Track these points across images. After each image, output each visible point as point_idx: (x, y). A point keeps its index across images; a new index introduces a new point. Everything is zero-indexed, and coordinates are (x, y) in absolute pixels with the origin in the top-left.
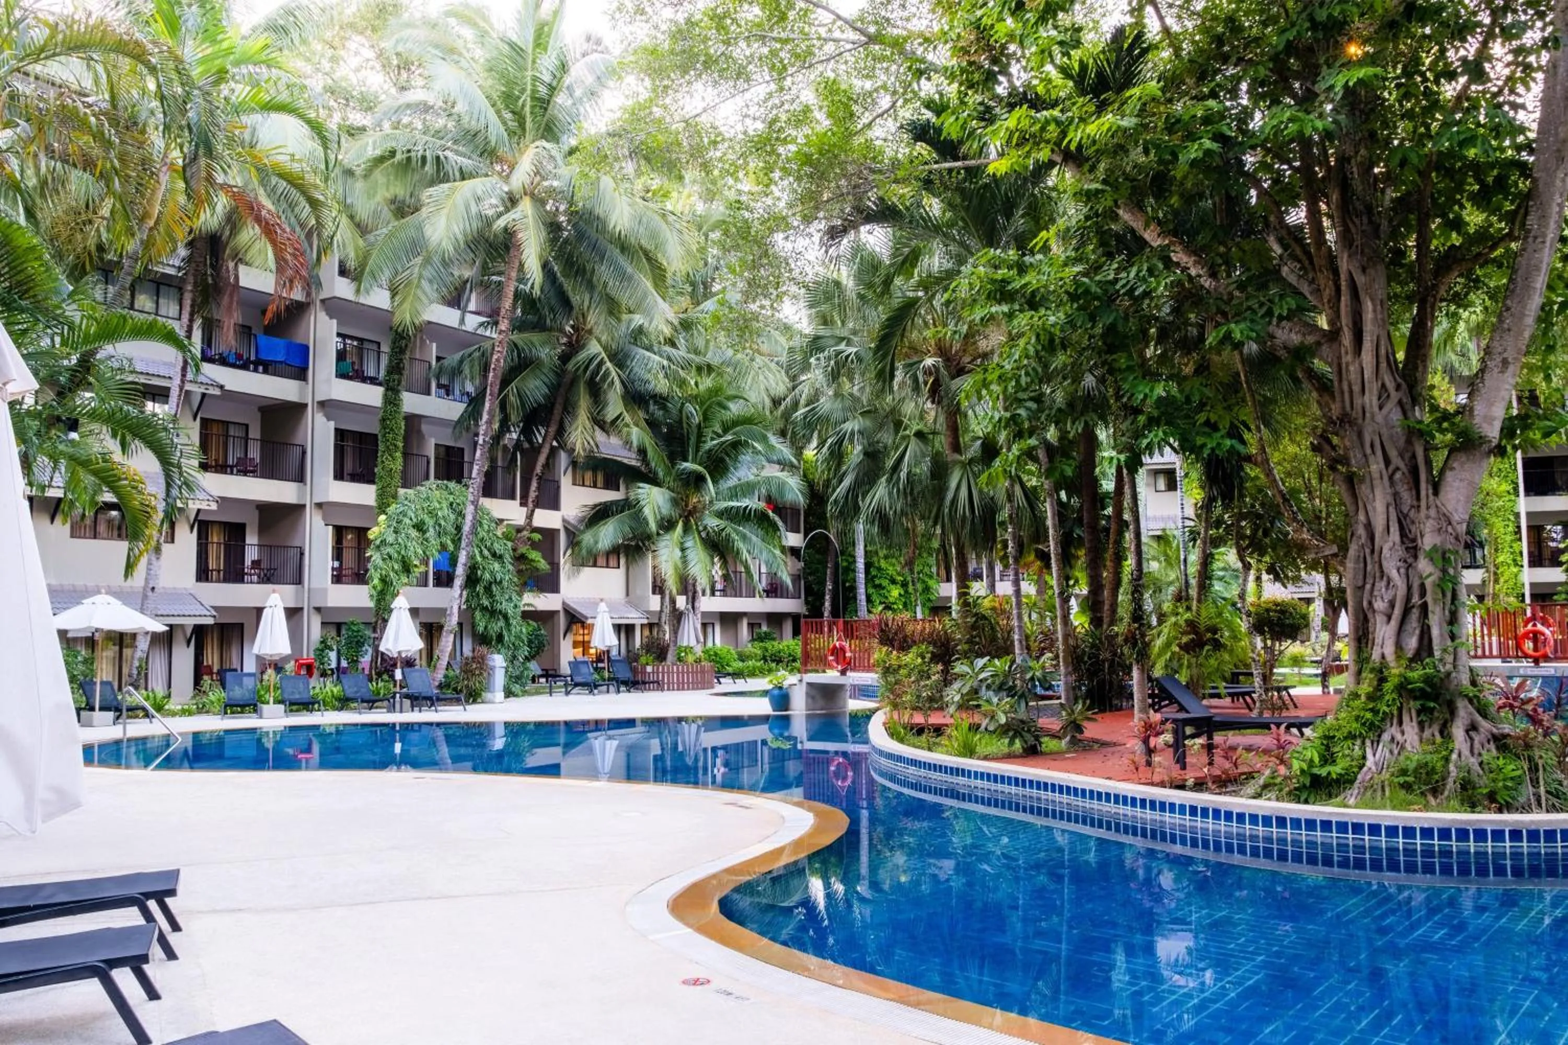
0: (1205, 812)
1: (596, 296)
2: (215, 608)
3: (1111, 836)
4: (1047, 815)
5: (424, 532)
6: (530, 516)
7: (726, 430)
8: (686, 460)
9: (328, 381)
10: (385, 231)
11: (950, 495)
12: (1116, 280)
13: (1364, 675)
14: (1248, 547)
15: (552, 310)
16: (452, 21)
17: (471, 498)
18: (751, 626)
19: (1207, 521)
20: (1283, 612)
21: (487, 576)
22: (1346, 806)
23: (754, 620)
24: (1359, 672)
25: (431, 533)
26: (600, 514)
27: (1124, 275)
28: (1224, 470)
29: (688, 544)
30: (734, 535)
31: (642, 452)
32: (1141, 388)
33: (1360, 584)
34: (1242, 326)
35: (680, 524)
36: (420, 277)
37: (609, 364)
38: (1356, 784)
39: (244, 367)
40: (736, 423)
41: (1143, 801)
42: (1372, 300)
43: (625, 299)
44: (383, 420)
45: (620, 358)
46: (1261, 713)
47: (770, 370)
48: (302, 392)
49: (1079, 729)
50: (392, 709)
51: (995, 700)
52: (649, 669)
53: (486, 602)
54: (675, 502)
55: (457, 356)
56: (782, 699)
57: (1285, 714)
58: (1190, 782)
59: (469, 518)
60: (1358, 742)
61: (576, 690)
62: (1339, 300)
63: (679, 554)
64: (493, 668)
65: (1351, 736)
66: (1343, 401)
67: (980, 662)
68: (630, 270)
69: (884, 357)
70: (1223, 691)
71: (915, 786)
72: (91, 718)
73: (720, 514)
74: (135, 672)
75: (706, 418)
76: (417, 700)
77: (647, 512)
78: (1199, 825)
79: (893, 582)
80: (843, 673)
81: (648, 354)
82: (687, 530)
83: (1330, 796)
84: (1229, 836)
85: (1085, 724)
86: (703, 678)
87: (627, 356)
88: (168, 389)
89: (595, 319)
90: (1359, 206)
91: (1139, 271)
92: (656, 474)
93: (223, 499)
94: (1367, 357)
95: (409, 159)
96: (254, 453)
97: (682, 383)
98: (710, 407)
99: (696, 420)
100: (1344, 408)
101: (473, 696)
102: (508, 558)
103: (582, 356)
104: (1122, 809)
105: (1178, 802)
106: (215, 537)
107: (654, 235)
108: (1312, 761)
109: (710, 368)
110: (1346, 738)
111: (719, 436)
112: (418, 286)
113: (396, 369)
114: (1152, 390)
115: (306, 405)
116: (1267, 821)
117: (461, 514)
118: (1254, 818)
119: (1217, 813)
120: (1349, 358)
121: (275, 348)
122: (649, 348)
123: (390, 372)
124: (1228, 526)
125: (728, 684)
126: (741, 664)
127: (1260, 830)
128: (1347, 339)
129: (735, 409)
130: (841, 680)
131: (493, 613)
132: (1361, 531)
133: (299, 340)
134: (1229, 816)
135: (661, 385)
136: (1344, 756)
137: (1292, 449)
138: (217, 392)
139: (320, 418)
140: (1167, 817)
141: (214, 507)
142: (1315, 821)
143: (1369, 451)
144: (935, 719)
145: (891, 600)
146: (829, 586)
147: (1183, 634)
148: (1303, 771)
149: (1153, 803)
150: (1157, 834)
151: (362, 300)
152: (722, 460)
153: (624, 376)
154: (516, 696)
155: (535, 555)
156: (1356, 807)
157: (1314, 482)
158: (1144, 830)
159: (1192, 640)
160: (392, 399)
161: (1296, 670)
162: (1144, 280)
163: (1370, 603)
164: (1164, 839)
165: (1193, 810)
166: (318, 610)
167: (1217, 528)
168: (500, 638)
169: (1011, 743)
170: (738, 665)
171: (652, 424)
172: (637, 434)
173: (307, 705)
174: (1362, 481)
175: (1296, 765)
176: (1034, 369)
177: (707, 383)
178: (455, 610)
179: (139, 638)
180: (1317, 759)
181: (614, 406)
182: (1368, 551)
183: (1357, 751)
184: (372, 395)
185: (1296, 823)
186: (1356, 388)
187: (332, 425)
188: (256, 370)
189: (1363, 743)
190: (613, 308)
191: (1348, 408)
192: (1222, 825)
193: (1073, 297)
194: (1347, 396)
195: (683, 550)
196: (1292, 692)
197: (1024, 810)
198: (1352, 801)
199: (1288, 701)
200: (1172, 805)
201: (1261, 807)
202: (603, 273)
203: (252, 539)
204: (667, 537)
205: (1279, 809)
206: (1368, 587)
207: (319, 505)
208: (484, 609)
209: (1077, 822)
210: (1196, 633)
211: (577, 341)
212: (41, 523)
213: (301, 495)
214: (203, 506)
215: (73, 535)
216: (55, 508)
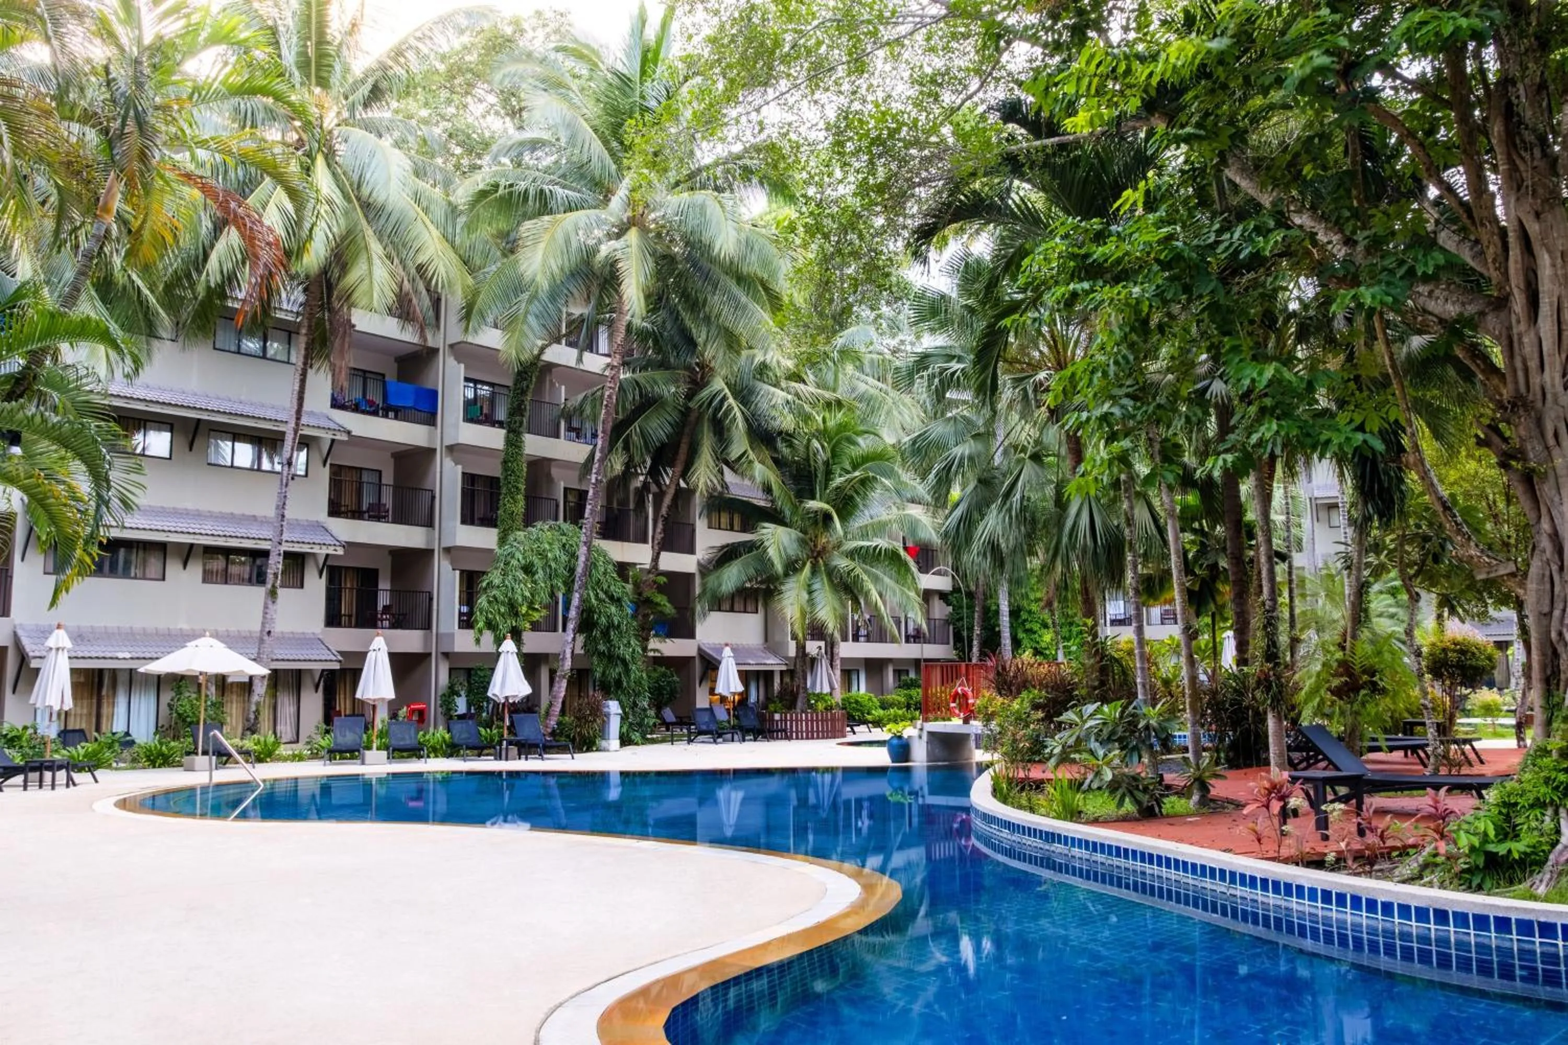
0: (1341, 899)
1: (713, 328)
2: (341, 653)
3: (1227, 922)
4: (1152, 894)
5: (534, 574)
6: (656, 559)
7: (855, 467)
8: (813, 498)
9: (457, 426)
10: (494, 268)
11: (1069, 523)
12: (1217, 243)
13: (1555, 725)
14: (1416, 575)
15: (675, 347)
16: (560, 56)
17: (583, 538)
18: (898, 673)
19: (1360, 543)
20: (1463, 652)
21: (603, 620)
22: (1534, 898)
23: (901, 667)
24: (1549, 722)
25: (540, 575)
26: (728, 555)
27: (1227, 236)
28: (1380, 482)
29: (816, 586)
30: (865, 577)
31: (768, 489)
32: (1248, 372)
33: (1546, 609)
34: (1376, 289)
35: (808, 565)
36: (527, 312)
37: (731, 400)
38: (1548, 866)
39: (375, 413)
40: (866, 459)
41: (1265, 881)
42: (1549, 251)
43: (741, 329)
44: (505, 462)
45: (744, 395)
46: (1437, 770)
47: (904, 405)
48: (431, 437)
49: (1204, 788)
50: (499, 757)
51: (1101, 753)
52: (777, 717)
53: (602, 647)
54: (802, 542)
55: (580, 397)
56: (901, 750)
57: (1465, 770)
58: (1331, 857)
59: (582, 559)
60: (1550, 812)
61: (701, 738)
62: (1507, 259)
63: (806, 596)
64: (608, 715)
65: (1539, 804)
66: (1516, 382)
67: (1090, 708)
68: (744, 299)
69: (984, 369)
70: (1383, 744)
71: (1010, 853)
72: (193, 762)
73: (852, 554)
74: (252, 716)
75: (834, 454)
76: (526, 748)
77: (772, 552)
78: (1334, 915)
79: (1045, 626)
80: (966, 721)
81: (773, 389)
82: (814, 571)
83: (1511, 882)
84: (1372, 931)
85: (1212, 781)
86: (833, 726)
87: (751, 391)
88: (283, 433)
89: (713, 352)
90: (1529, 137)
91: (1244, 230)
92: (781, 512)
93: (350, 544)
94: (1546, 325)
95: (511, 194)
96: (387, 499)
97: (807, 418)
98: (838, 443)
99: (822, 456)
100: (1517, 390)
101: (587, 744)
102: (626, 601)
103: (705, 393)
104: (1240, 891)
105: (1307, 885)
106: (348, 583)
107: (765, 263)
108: (1486, 834)
109: (839, 404)
110: (1532, 806)
111: (848, 472)
112: (525, 321)
113: (517, 410)
114: (1260, 374)
115: (434, 450)
116: (1422, 914)
117: (574, 556)
118: (1405, 910)
119: (1356, 900)
120: (1523, 327)
121: (404, 394)
122: (776, 385)
123: (511, 414)
124: (1391, 552)
125: (862, 734)
126: (881, 712)
127: (1414, 926)
128: (1518, 303)
129: (864, 444)
130: (964, 730)
131: (611, 658)
132: (1545, 543)
133: (429, 386)
134: (1372, 905)
135: (787, 422)
136: (1530, 829)
137: (1472, 466)
138: (344, 437)
139: (448, 463)
140: (1294, 903)
141: (340, 552)
142: (1486, 918)
143: (1551, 442)
144: (1036, 773)
145: (1043, 645)
146: (977, 630)
147: (1336, 675)
148: (1473, 849)
149: (1276, 884)
150: (1284, 924)
151: (470, 340)
152: (851, 498)
153: (748, 413)
154: (637, 744)
155: (661, 599)
156: (1546, 900)
157: (1501, 505)
158: (1266, 918)
159: (1346, 683)
160: (514, 441)
161: (1489, 720)
162: (1250, 240)
163: (1560, 634)
164: (1290, 930)
165: (1327, 896)
166: (446, 655)
167: (1378, 554)
168: (618, 683)
169: (1121, 804)
170: (878, 713)
171: (779, 463)
172: (762, 471)
173: (415, 751)
174: (1544, 477)
175: (1464, 841)
176: (1124, 357)
177: (835, 419)
178: (568, 655)
179: (256, 682)
180: (1492, 833)
181: (740, 444)
182: (1555, 568)
183: (1548, 823)
184: (494, 438)
185: (1462, 919)
186: (1533, 364)
187: (459, 469)
188: (386, 416)
189: (1556, 813)
190: (732, 342)
191: (1523, 389)
192: (1364, 918)
193: (1165, 265)
194: (1520, 374)
195: (810, 593)
196: (1476, 744)
197: (1127, 887)
198: (1542, 890)
199: (1472, 756)
200: (1300, 888)
201: (1414, 896)
202: (716, 301)
203: (384, 585)
204: (794, 579)
205: (1438, 899)
206: (1557, 613)
207: (448, 550)
208: (601, 655)
209: (1187, 903)
210: (1351, 675)
211: (702, 378)
212: (174, 568)
213: (430, 540)
214: (324, 551)
215: (205, 580)
216: (187, 553)
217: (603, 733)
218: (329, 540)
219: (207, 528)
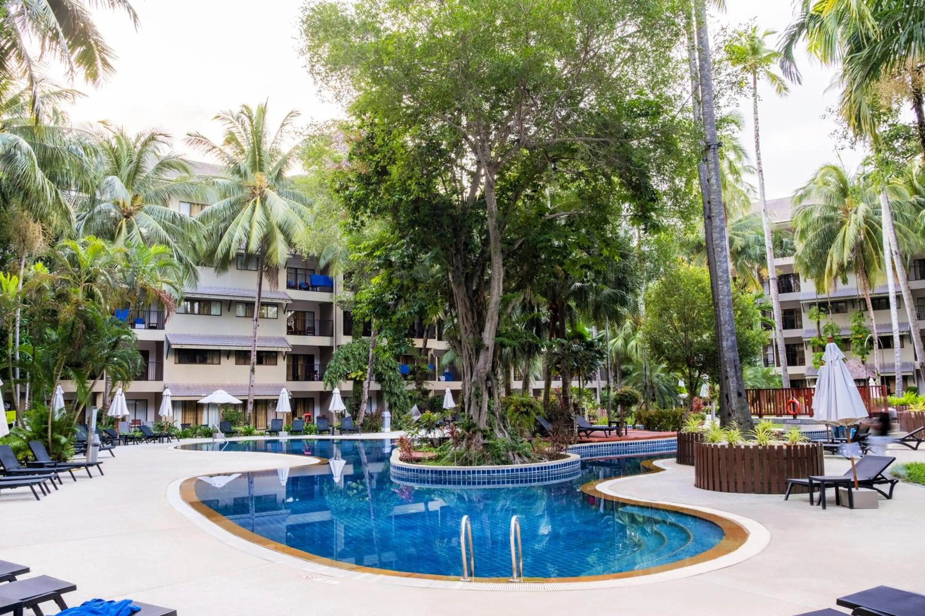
2: (293, 392)
9: (343, 293)
39: (307, 289)
48: (331, 298)
74: (247, 419)
88: (254, 302)
96: (317, 326)
101: (376, 429)
106: (300, 362)
115: (332, 303)
133: (331, 275)
138: (290, 302)
139: (338, 309)
141: (290, 350)
154: (399, 429)
187: (341, 311)
188: (312, 290)
203: (317, 362)
207: (338, 346)
212: (224, 360)
213: (332, 342)
214: (286, 350)
215: (236, 364)
216: (228, 354)
217: (382, 425)
218: (285, 345)
219: (235, 343)
